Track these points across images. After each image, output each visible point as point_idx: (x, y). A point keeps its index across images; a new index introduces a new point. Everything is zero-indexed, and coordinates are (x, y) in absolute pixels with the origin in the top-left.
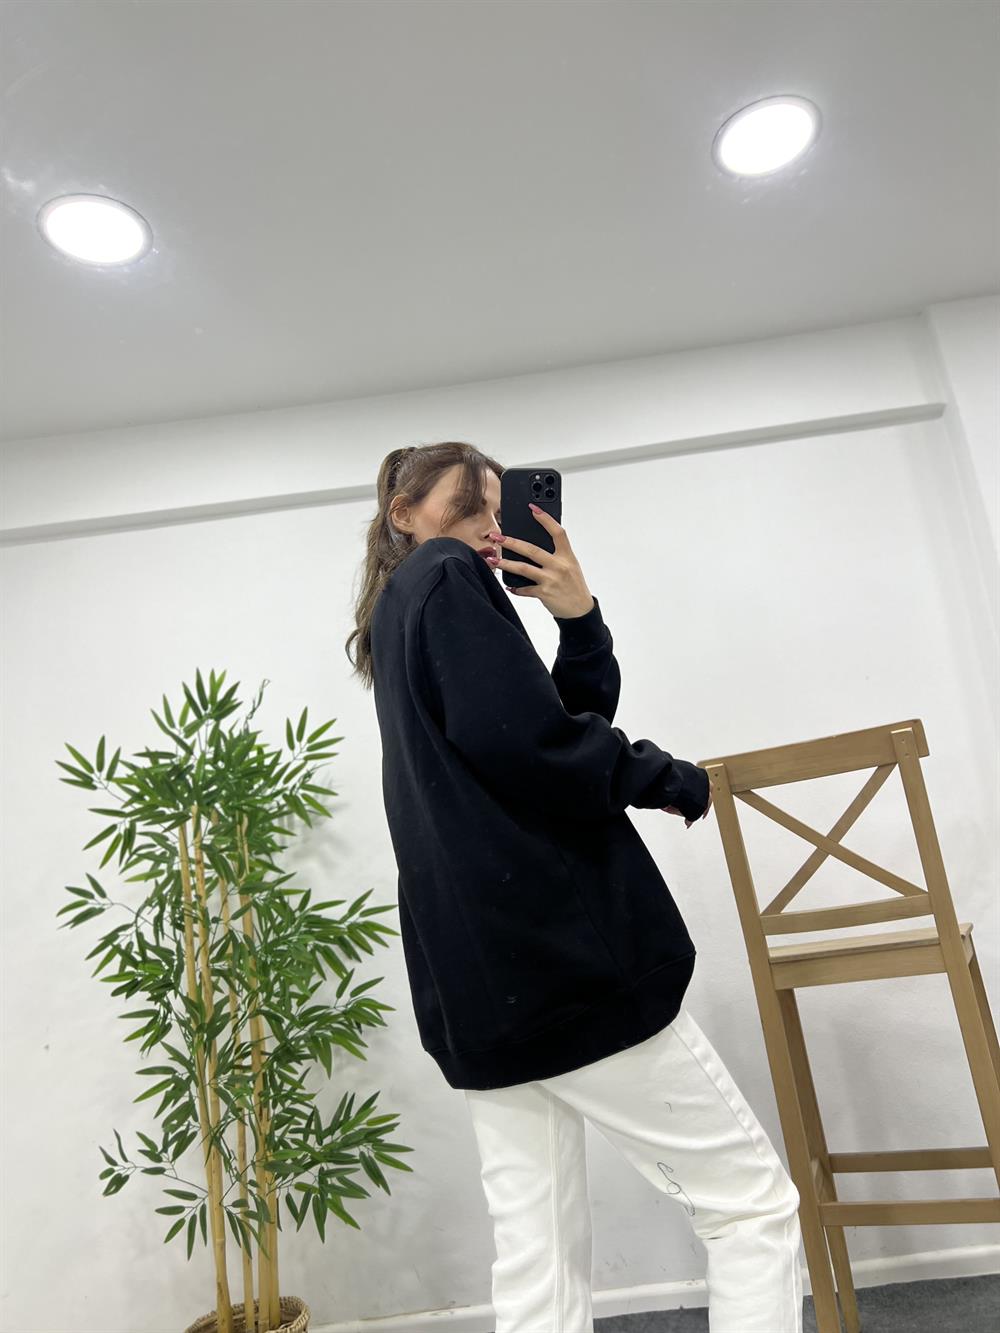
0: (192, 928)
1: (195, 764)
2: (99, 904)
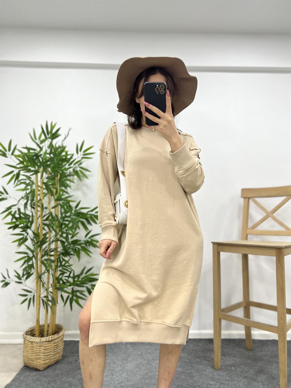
0: (37, 208)
1: (43, 154)
2: (5, 196)
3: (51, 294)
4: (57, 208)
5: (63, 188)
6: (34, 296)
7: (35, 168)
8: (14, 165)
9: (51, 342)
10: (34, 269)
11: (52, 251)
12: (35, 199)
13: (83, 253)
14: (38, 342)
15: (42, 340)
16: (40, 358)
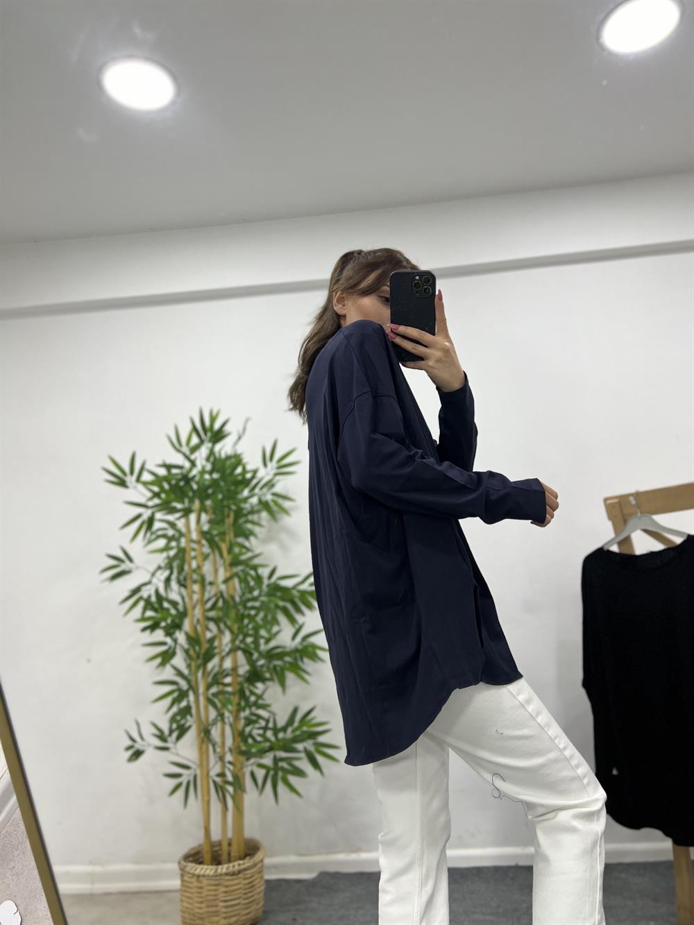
0: (192, 586)
1: (198, 475)
2: (128, 567)
3: (231, 767)
4: (230, 583)
5: (241, 540)
6: (195, 777)
7: (183, 503)
8: (142, 500)
9: (240, 876)
10: (191, 716)
11: (227, 675)
12: (186, 568)
13: (290, 677)
14: (212, 876)
15: (219, 871)
16: (216, 912)
